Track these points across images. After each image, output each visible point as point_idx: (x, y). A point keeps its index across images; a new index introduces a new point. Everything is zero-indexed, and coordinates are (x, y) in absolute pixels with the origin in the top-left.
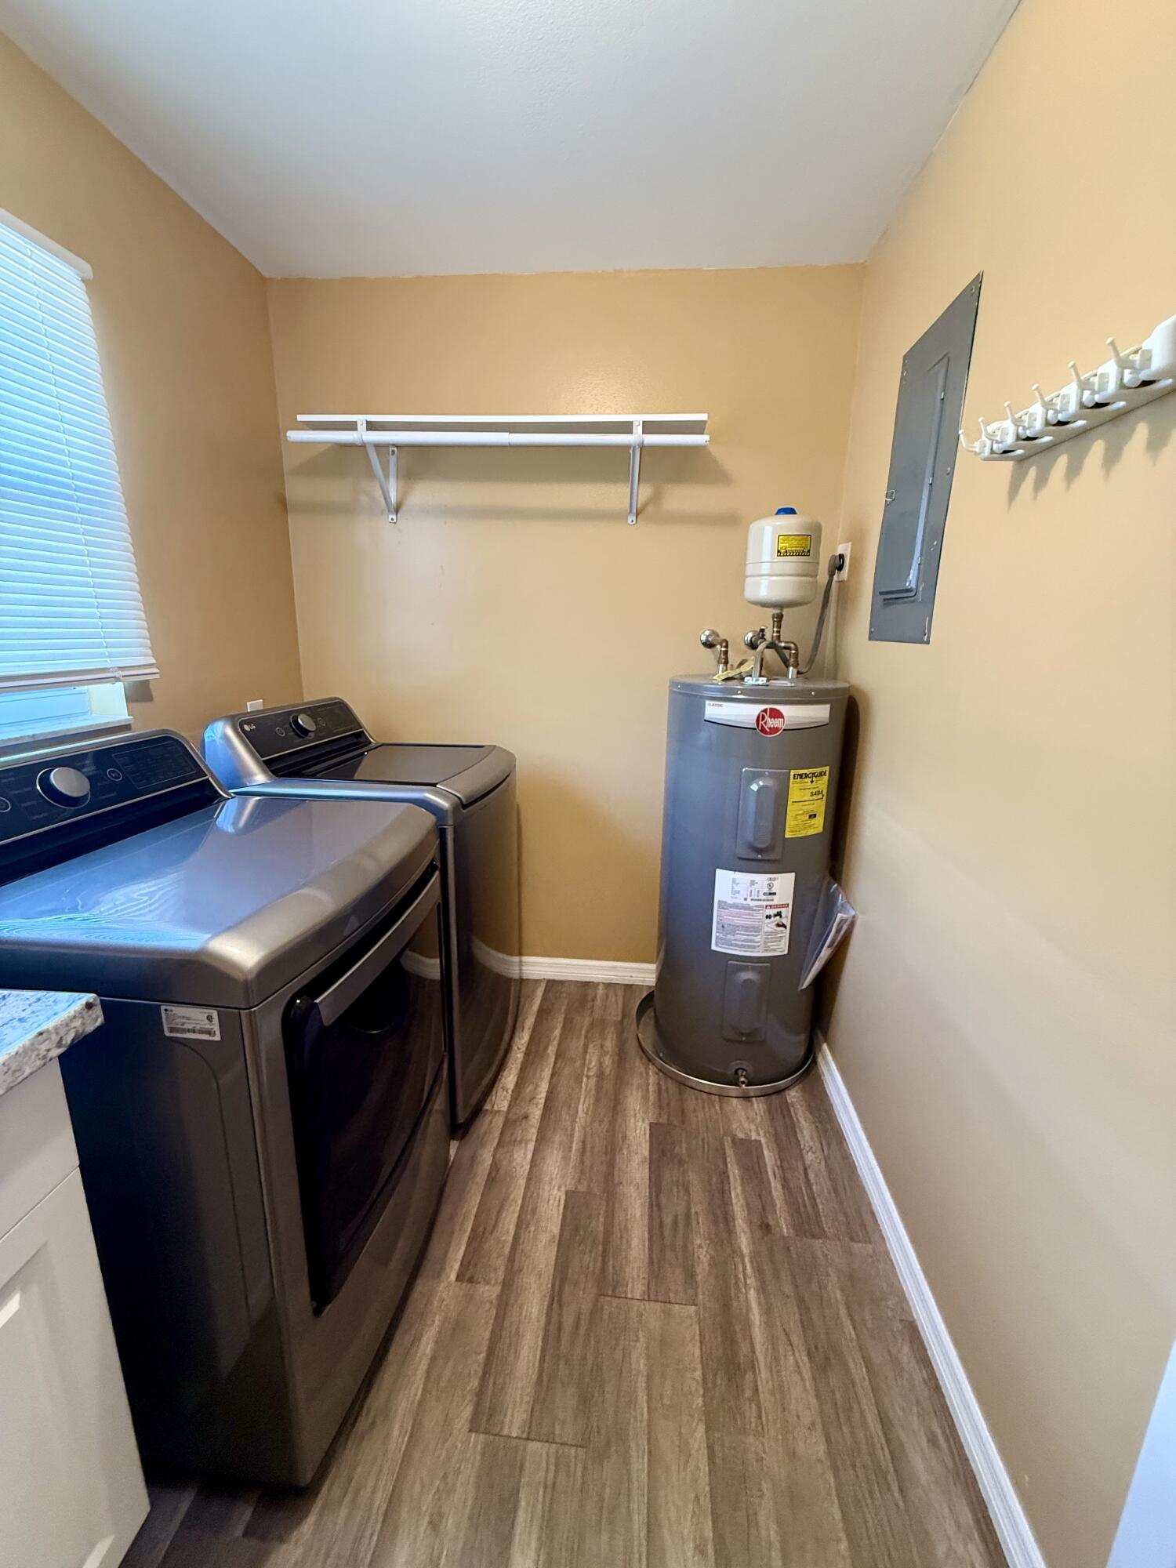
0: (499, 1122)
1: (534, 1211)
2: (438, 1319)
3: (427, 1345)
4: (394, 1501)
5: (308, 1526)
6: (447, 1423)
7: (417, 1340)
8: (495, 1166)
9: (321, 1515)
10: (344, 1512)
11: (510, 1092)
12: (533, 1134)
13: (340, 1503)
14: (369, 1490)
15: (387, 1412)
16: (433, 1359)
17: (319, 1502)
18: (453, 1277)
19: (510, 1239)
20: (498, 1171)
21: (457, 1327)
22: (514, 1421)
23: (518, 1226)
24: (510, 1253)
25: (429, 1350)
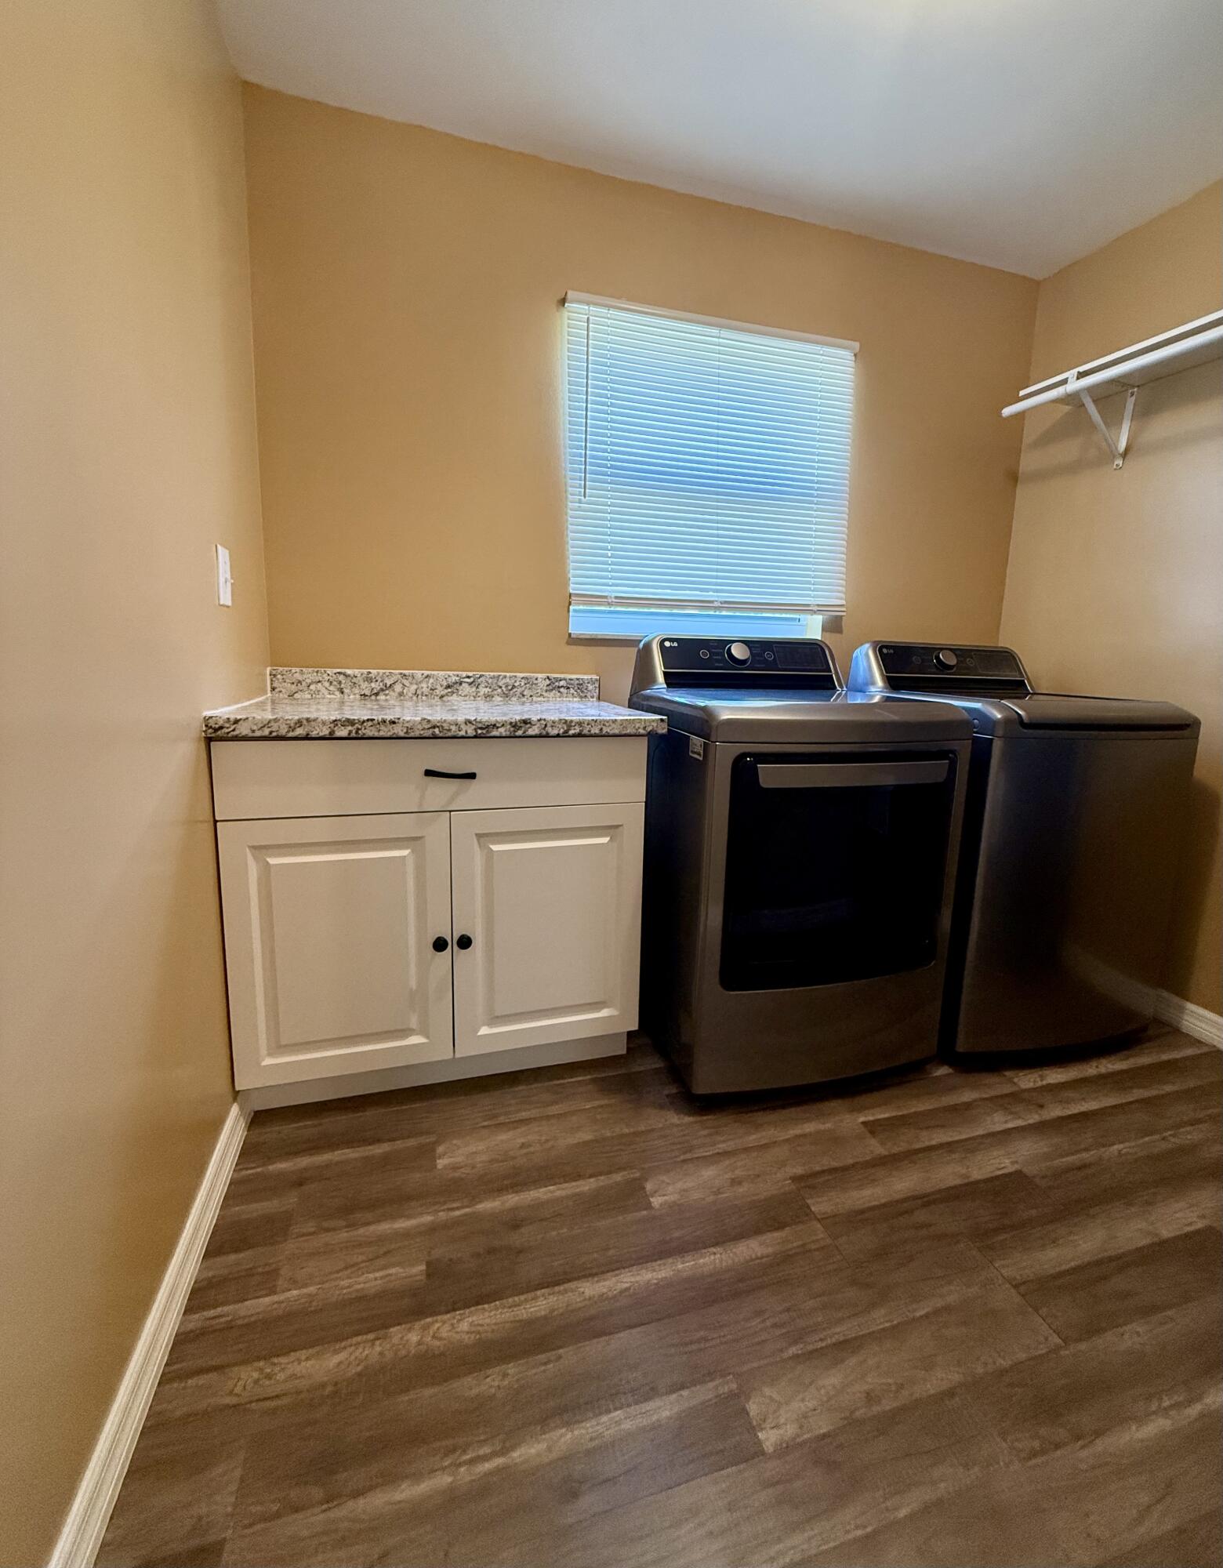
0: (1007, 1089)
1: (973, 1151)
2: (828, 1126)
3: (810, 1127)
4: (726, 1154)
5: (688, 1119)
6: (783, 1164)
7: (808, 1120)
8: (968, 1106)
9: (696, 1122)
10: (705, 1132)
11: (1044, 1083)
12: (1034, 1118)
13: (707, 1128)
14: (722, 1139)
15: (758, 1127)
16: (804, 1136)
17: (699, 1118)
18: (862, 1119)
19: (927, 1144)
20: (966, 1110)
21: (834, 1140)
22: (820, 1205)
23: (941, 1146)
24: (916, 1150)
25: (808, 1130)
